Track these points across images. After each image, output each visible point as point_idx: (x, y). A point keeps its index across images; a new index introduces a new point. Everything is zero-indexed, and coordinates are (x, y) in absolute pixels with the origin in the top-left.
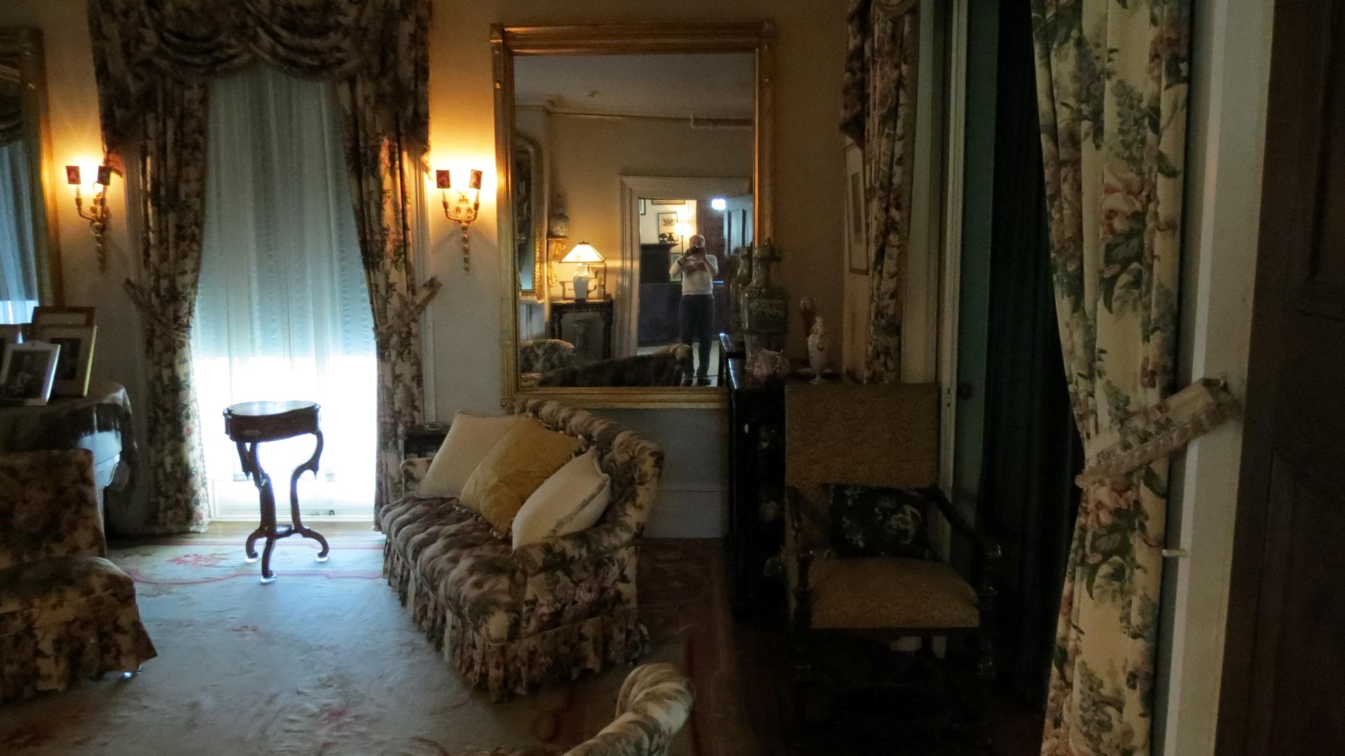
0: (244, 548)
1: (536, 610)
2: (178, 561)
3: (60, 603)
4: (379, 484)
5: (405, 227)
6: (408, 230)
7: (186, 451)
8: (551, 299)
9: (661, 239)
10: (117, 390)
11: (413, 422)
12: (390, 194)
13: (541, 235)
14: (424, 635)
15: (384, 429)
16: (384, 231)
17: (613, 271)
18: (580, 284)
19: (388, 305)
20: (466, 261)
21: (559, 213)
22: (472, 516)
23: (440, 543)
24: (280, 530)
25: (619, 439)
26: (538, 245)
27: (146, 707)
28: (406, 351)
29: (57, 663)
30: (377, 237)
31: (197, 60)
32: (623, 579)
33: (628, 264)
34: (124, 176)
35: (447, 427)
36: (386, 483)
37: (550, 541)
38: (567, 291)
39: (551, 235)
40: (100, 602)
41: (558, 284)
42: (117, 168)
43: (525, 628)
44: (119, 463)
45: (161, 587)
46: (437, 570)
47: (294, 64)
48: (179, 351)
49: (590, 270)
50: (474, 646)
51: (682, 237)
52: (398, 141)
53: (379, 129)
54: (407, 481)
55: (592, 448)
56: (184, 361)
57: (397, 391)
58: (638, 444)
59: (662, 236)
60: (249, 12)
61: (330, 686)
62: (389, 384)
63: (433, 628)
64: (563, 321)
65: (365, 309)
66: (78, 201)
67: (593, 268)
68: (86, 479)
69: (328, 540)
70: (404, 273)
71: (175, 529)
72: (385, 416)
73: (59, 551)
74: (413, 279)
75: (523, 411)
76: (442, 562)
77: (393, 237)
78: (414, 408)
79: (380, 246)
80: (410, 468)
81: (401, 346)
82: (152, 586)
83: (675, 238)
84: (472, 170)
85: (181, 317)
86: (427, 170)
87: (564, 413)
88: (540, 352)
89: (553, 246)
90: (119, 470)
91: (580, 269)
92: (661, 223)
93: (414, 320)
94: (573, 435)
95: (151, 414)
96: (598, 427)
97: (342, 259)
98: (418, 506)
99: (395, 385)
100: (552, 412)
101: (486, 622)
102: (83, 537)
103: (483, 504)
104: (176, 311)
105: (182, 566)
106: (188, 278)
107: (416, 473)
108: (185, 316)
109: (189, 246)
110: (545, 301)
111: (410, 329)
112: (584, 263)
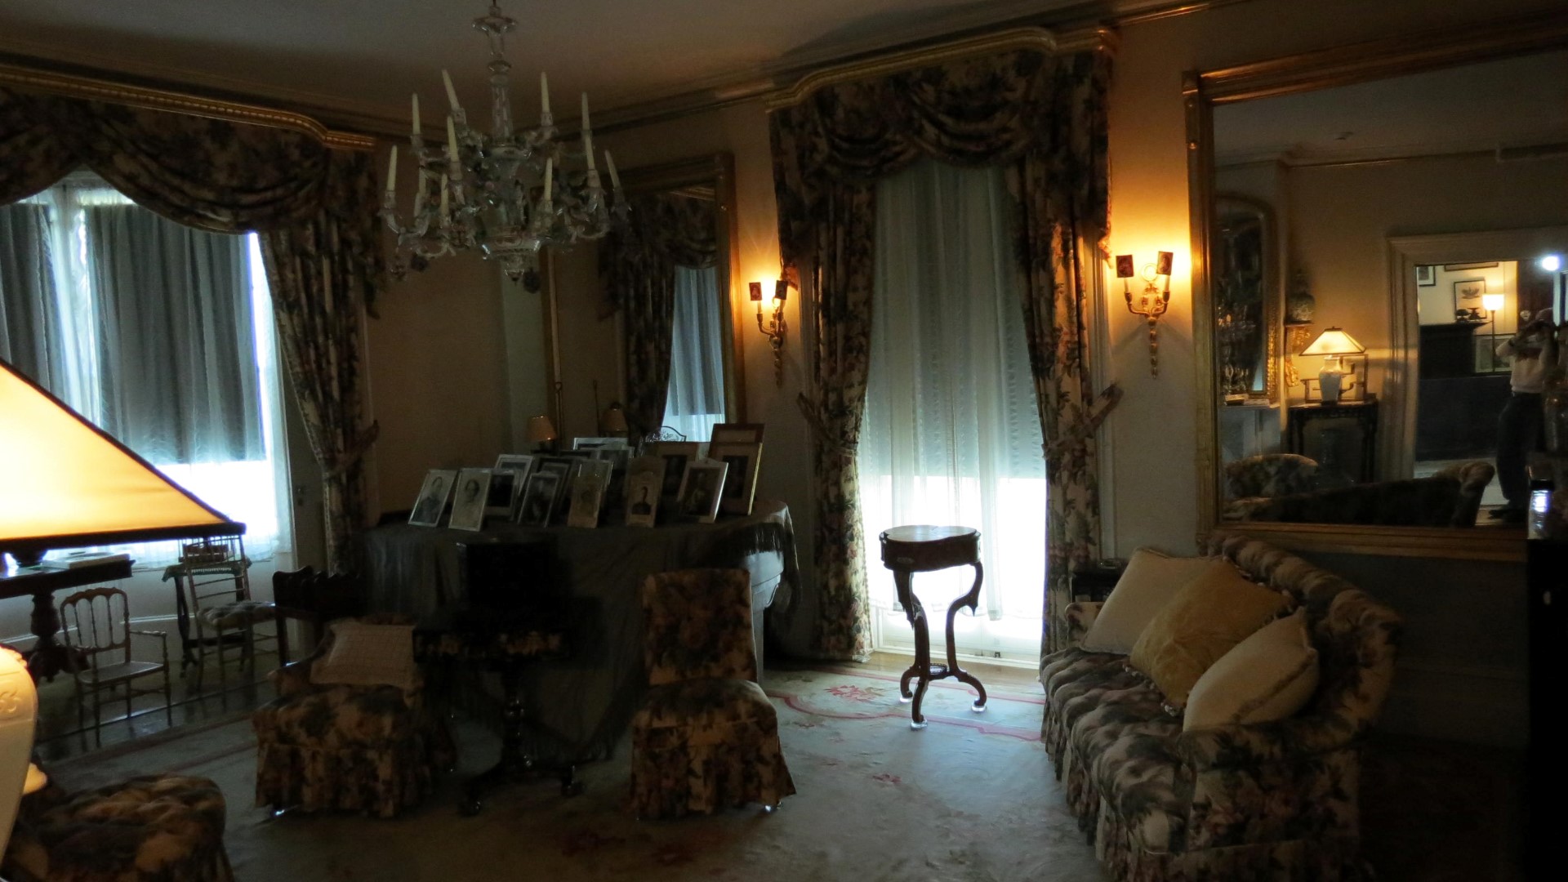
0: (898, 685)
1: (1208, 817)
2: (835, 691)
3: (709, 726)
4: (1046, 629)
5: (1080, 327)
6: (1085, 329)
7: (849, 573)
8: (1290, 402)
9: (1459, 317)
10: (780, 509)
11: (1087, 557)
12: (1063, 288)
13: (1276, 320)
14: (1076, 821)
15: (1054, 563)
16: (1055, 332)
17: (1378, 363)
18: (1330, 383)
19: (1060, 418)
20: (1154, 363)
21: (1301, 292)
22: (1142, 680)
23: (1098, 712)
24: (933, 670)
25: (1338, 600)
26: (1271, 334)
27: (778, 848)
28: (1080, 473)
29: (705, 785)
30: (1048, 339)
31: (865, 163)
32: (1338, 794)
33: (1401, 354)
34: (799, 289)
35: (1125, 564)
36: (1055, 628)
37: (1230, 730)
38: (1311, 390)
39: (1290, 320)
40: (745, 728)
41: (1298, 382)
42: (793, 281)
43: (1194, 838)
44: (781, 584)
45: (815, 718)
46: (1092, 744)
47: (959, 153)
48: (845, 469)
49: (1344, 363)
50: (1129, 848)
51: (1493, 312)
52: (1073, 226)
53: (1050, 215)
54: (1072, 628)
55: (1301, 608)
56: (850, 479)
57: (1068, 519)
58: (1364, 609)
59: (1461, 312)
60: (914, 104)
61: (961, 863)
62: (1061, 512)
63: (1086, 813)
64: (1305, 430)
65: (1035, 422)
66: (760, 317)
67: (1349, 361)
68: (742, 601)
69: (987, 687)
70: (1079, 381)
71: (837, 655)
72: (1054, 547)
73: (716, 671)
74: (1089, 387)
75: (1218, 552)
76: (1099, 736)
77: (1066, 338)
78: (1089, 540)
79: (1051, 349)
80: (1076, 614)
81: (1074, 466)
82: (807, 715)
83: (1482, 315)
84: (1160, 252)
85: (847, 432)
86: (1106, 257)
87: (1268, 559)
88: (1272, 470)
89: (1293, 335)
90: (779, 590)
91: (1330, 363)
92: (1460, 295)
93: (1090, 436)
94: (1277, 589)
95: (818, 533)
96: (1312, 582)
97: (1010, 366)
98: (1081, 661)
99: (1067, 512)
100: (1254, 556)
101: (1140, 821)
102: (737, 659)
103: (1154, 668)
104: (843, 426)
105: (838, 696)
106: (855, 392)
107: (1083, 619)
108: (852, 432)
109: (857, 357)
110: (1281, 405)
111: (1085, 446)
112: (1335, 355)
